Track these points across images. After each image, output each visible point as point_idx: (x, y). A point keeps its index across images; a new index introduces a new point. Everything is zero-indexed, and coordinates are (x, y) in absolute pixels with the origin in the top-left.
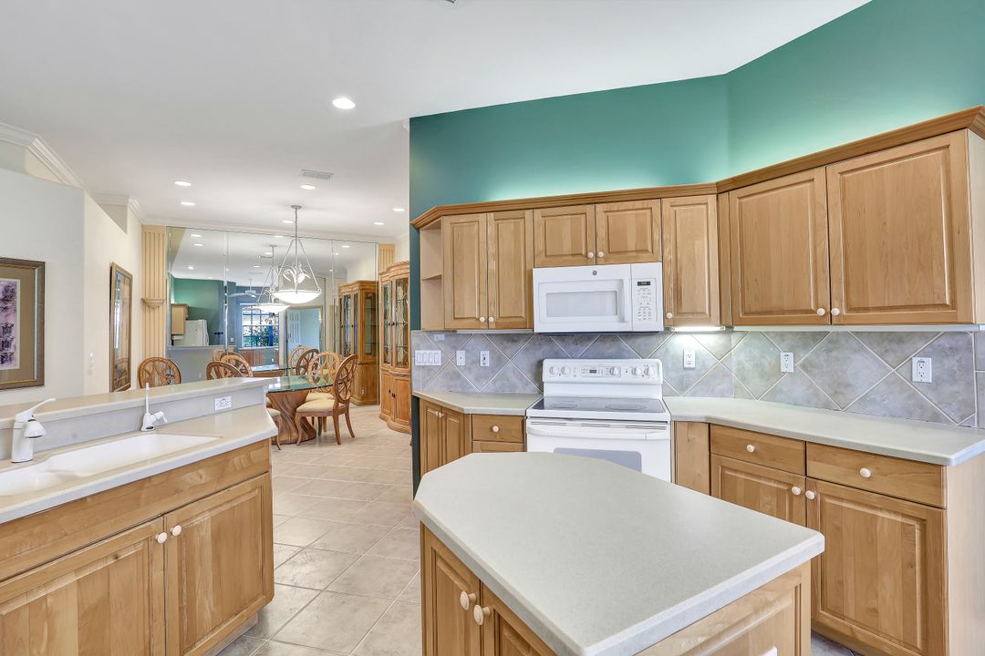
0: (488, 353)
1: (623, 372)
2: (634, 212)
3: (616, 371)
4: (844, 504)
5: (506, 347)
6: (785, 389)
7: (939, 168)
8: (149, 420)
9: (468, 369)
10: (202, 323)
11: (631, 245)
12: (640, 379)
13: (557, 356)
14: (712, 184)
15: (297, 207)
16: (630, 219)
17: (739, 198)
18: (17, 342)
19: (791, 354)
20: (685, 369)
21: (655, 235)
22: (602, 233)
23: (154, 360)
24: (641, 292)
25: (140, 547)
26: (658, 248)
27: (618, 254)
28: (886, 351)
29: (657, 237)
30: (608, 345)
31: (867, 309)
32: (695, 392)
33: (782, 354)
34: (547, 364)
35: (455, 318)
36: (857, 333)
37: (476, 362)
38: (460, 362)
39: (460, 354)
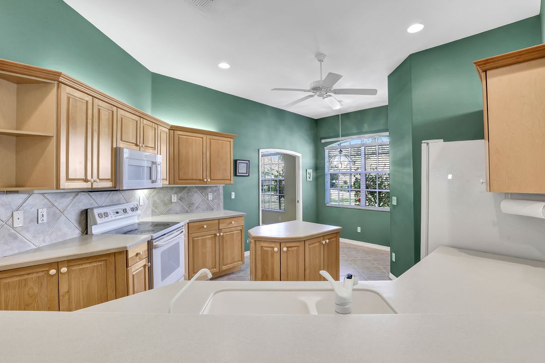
0: (45, 210)
2: (151, 128)
4: (228, 233)
6: (173, 209)
9: (25, 228)
11: (150, 144)
13: (92, 206)
17: (178, 134)
19: (176, 195)
20: (140, 206)
21: (156, 141)
22: (142, 134)
26: (156, 148)
27: (146, 147)
28: (203, 192)
30: (114, 197)
31: (215, 180)
33: (173, 195)
35: (68, 179)
37: (34, 219)
38: (18, 223)
39: (18, 215)
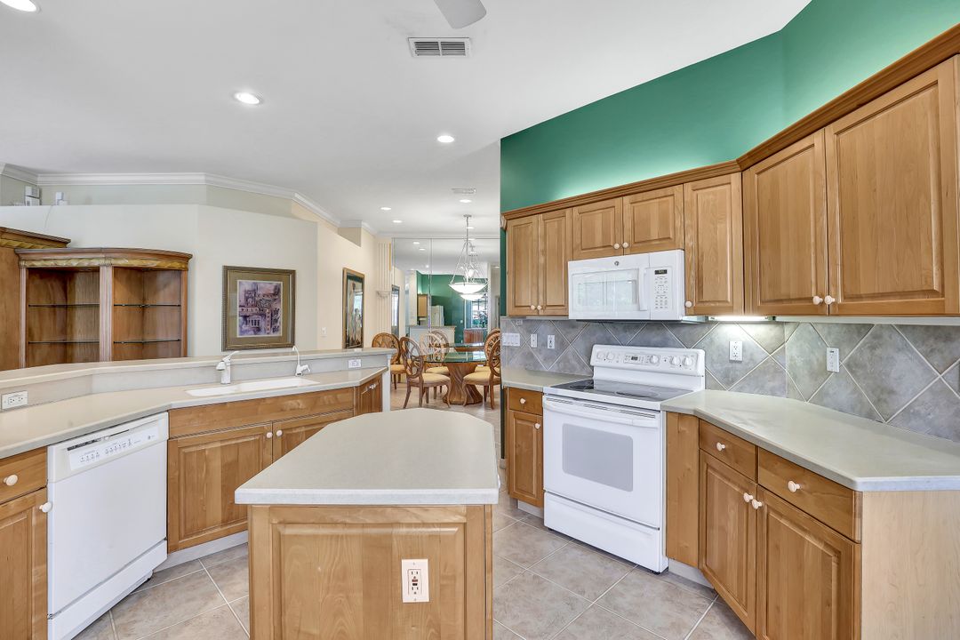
0: (553, 337)
1: (662, 360)
2: (658, 200)
3: (655, 359)
4: (783, 521)
5: (568, 333)
6: (831, 392)
7: (926, 114)
8: (300, 369)
9: (538, 350)
10: (440, 308)
11: (654, 234)
12: (677, 369)
13: (608, 342)
14: (734, 162)
15: (468, 216)
16: (653, 207)
17: (758, 174)
18: (281, 320)
19: (837, 351)
20: (732, 362)
21: (677, 222)
22: (628, 225)
23: (383, 335)
24: (659, 280)
25: (257, 438)
26: (680, 235)
27: (642, 245)
28: (932, 351)
29: (678, 223)
30: (653, 333)
31: (860, 297)
32: (741, 388)
33: (829, 349)
34: (597, 349)
35: (516, 307)
36: (901, 327)
37: (545, 344)
38: (534, 344)
39: (534, 337)
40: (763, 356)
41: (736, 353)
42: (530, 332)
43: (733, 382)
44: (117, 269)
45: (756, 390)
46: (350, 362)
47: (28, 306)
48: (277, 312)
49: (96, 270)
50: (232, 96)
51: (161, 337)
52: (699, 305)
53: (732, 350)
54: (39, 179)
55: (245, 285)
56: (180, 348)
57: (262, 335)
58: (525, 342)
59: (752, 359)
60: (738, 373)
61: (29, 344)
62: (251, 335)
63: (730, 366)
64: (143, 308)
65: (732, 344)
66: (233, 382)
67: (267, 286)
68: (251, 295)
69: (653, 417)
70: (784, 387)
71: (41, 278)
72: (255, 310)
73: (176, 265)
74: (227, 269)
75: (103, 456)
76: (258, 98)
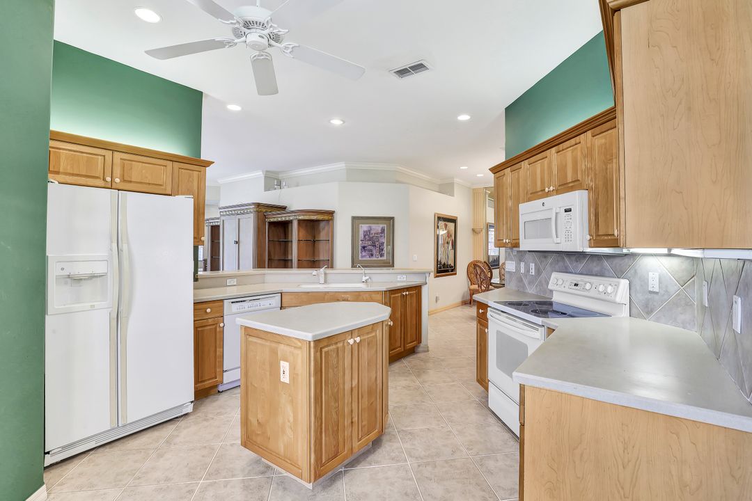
0: (533, 265)
2: (571, 148)
3: (587, 286)
5: (542, 262)
6: (706, 327)
8: (364, 279)
9: (525, 275)
11: (569, 178)
16: (569, 155)
18: (385, 249)
20: (651, 292)
21: (582, 166)
22: (555, 171)
24: (567, 217)
26: (585, 177)
27: (563, 187)
30: (595, 264)
32: (658, 318)
37: (528, 271)
38: (522, 270)
39: (522, 264)
40: (676, 288)
41: (654, 285)
42: (521, 261)
43: (652, 311)
44: (299, 221)
45: (671, 321)
46: (399, 277)
47: (269, 241)
48: (383, 244)
49: (290, 222)
50: (329, 121)
51: (321, 258)
52: (598, 238)
53: (651, 282)
54: (280, 176)
55: (364, 227)
56: (330, 264)
57: (374, 258)
58: (518, 268)
59: (667, 291)
60: (655, 303)
61: (269, 259)
62: (367, 258)
63: (650, 297)
64: (314, 241)
65: (651, 274)
66: (326, 282)
67: (377, 228)
68: (367, 233)
69: (537, 330)
70: (693, 321)
71: (275, 227)
72: (370, 243)
73: (326, 217)
74: (354, 218)
75: (247, 309)
76: (342, 121)
